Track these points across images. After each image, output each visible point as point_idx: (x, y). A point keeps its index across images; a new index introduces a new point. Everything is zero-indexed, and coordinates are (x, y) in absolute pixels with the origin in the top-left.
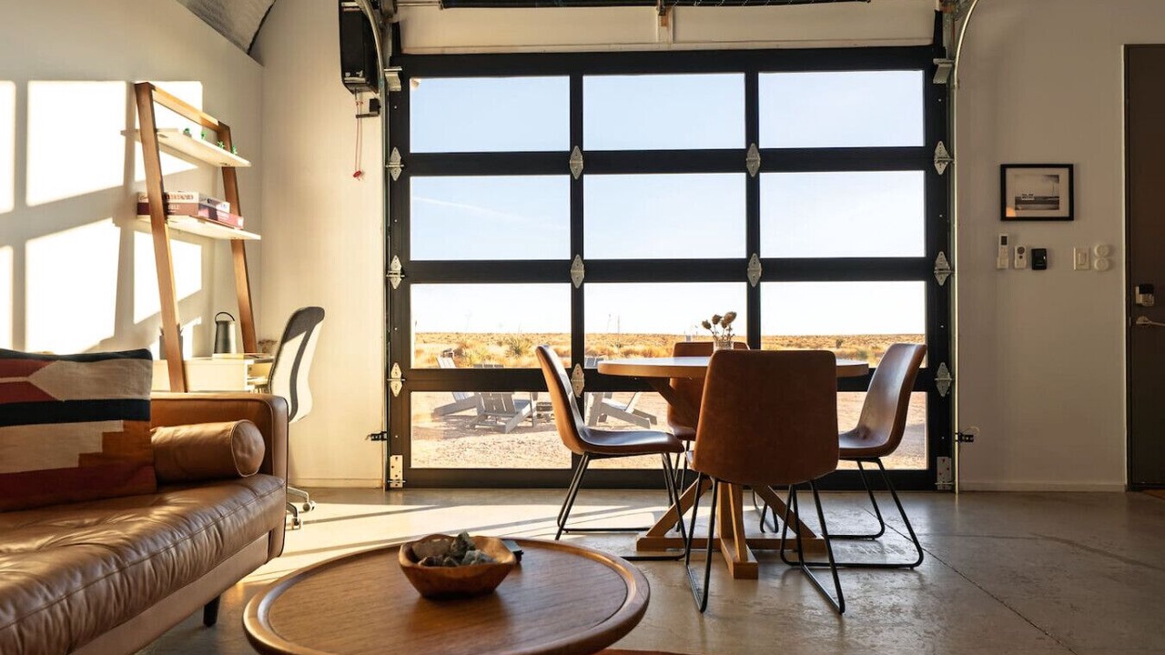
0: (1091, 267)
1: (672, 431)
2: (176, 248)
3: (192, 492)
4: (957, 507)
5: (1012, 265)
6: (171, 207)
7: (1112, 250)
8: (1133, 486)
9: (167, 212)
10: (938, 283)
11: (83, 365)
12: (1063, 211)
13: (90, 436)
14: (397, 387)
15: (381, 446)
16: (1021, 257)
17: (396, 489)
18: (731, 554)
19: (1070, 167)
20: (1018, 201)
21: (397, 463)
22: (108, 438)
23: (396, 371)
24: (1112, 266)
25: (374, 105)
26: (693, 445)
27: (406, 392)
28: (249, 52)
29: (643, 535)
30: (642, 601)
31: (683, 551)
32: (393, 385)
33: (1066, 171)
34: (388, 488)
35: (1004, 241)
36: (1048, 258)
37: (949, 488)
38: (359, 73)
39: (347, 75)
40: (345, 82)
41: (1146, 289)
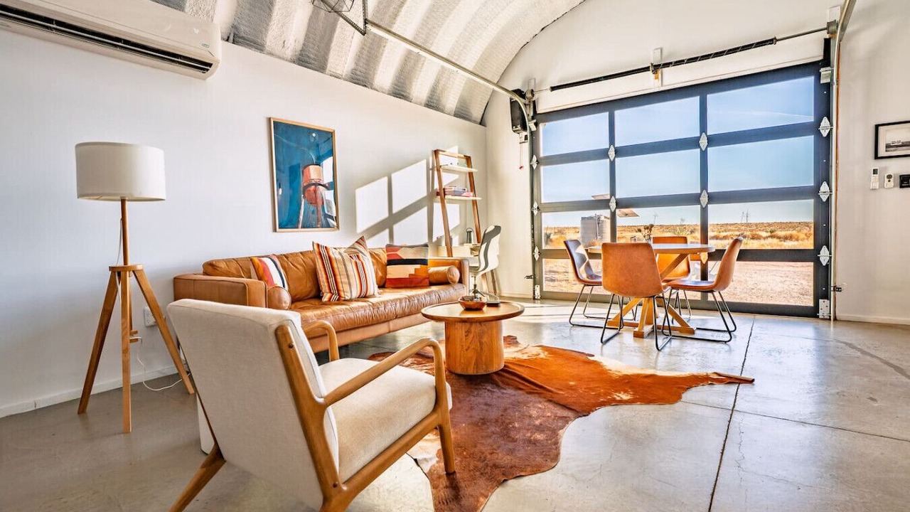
2: (448, 206)
4: (832, 328)
6: (446, 193)
9: (445, 195)
10: (822, 200)
11: (410, 249)
13: (411, 269)
14: (537, 257)
15: (531, 281)
16: (889, 181)
17: (537, 299)
20: (888, 146)
21: (538, 288)
22: (416, 269)
23: (537, 250)
25: (526, 138)
27: (540, 259)
28: (479, 124)
29: (611, 320)
32: (535, 256)
34: (534, 298)
35: (876, 173)
37: (828, 318)
38: (519, 126)
39: (514, 128)
40: (513, 130)
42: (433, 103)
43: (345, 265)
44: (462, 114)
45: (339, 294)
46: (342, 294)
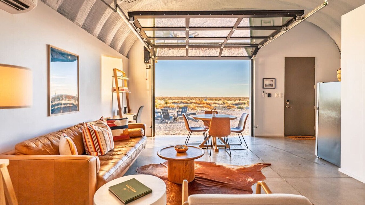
0: (278, 97)
1: (205, 127)
3: (135, 139)
4: (254, 140)
5: (265, 96)
7: (282, 94)
8: (285, 135)
11: (120, 120)
12: (274, 87)
13: (121, 131)
18: (214, 147)
19: (275, 79)
20: (266, 85)
22: (124, 131)
24: (282, 97)
25: (150, 66)
26: (208, 130)
28: (126, 57)
29: (200, 145)
30: (204, 153)
31: (206, 147)
33: (274, 79)
35: (263, 92)
36: (271, 95)
38: (148, 62)
39: (145, 62)
40: (145, 63)
41: (288, 101)
42: (113, 46)
43: (103, 135)
44: (121, 52)
45: (101, 152)
46: (103, 151)
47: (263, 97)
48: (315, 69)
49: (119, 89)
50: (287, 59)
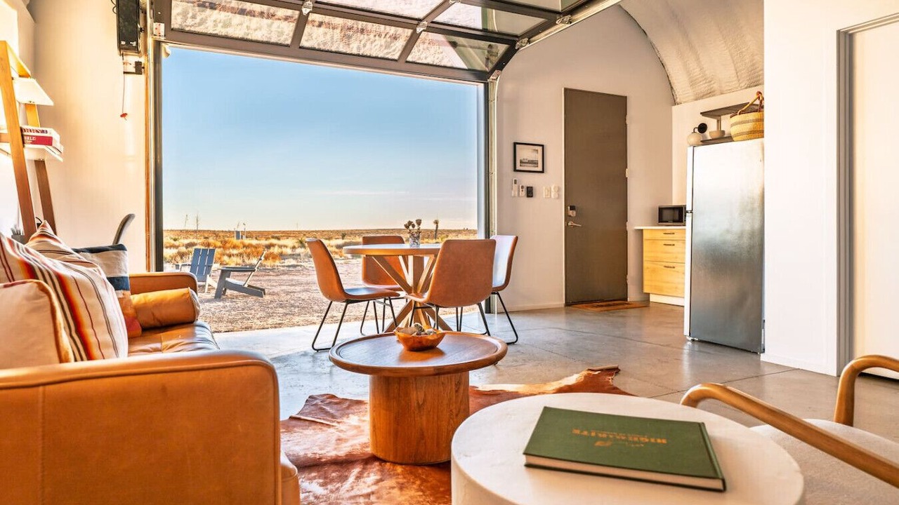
0: (551, 197)
6: (27, 138)
7: (559, 189)
8: (568, 304)
9: (23, 142)
11: (94, 255)
12: (540, 169)
16: (522, 191)
19: (543, 146)
20: (521, 162)
24: (559, 197)
25: (139, 65)
33: (541, 148)
36: (534, 192)
38: (134, 44)
39: (123, 43)
40: (120, 47)
41: (572, 208)
47: (514, 197)
48: (626, 125)
49: (23, 136)
50: (570, 94)
